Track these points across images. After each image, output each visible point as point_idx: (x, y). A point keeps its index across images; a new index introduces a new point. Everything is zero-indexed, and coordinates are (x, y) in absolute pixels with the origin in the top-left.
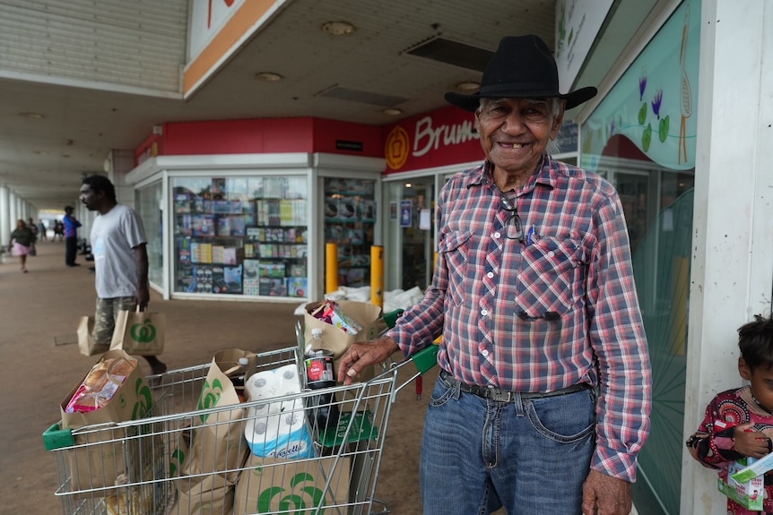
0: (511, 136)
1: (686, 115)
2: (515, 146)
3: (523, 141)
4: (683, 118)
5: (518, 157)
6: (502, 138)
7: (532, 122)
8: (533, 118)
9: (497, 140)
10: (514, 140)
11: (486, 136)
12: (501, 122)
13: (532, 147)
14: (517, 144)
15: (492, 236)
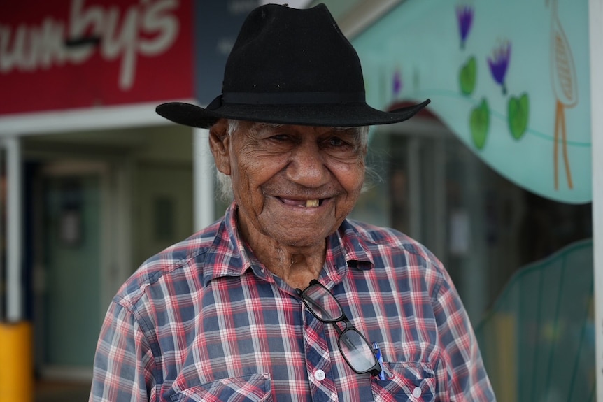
0: (302, 187)
1: (565, 101)
2: (310, 203)
3: (324, 194)
4: (560, 107)
5: (316, 223)
6: (287, 191)
7: (339, 161)
8: (339, 154)
9: (277, 192)
10: (308, 194)
11: (253, 185)
12: (283, 163)
13: (335, 204)
14: (312, 199)
15: (311, 378)
